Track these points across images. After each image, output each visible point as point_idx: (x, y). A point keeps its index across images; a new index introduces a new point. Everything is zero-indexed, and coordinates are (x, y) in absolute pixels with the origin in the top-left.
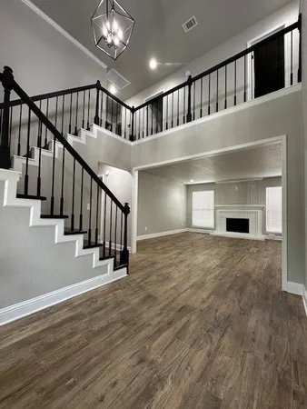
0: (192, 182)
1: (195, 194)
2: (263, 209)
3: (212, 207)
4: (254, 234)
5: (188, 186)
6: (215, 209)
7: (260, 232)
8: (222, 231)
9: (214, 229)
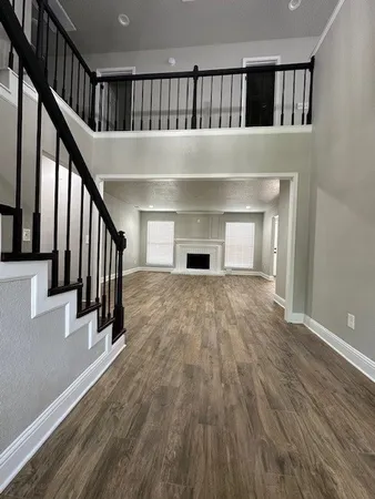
0: (151, 208)
1: (151, 224)
2: (223, 244)
3: (171, 240)
4: (214, 270)
5: (141, 212)
6: (176, 242)
7: (219, 268)
8: (182, 269)
9: (174, 266)
